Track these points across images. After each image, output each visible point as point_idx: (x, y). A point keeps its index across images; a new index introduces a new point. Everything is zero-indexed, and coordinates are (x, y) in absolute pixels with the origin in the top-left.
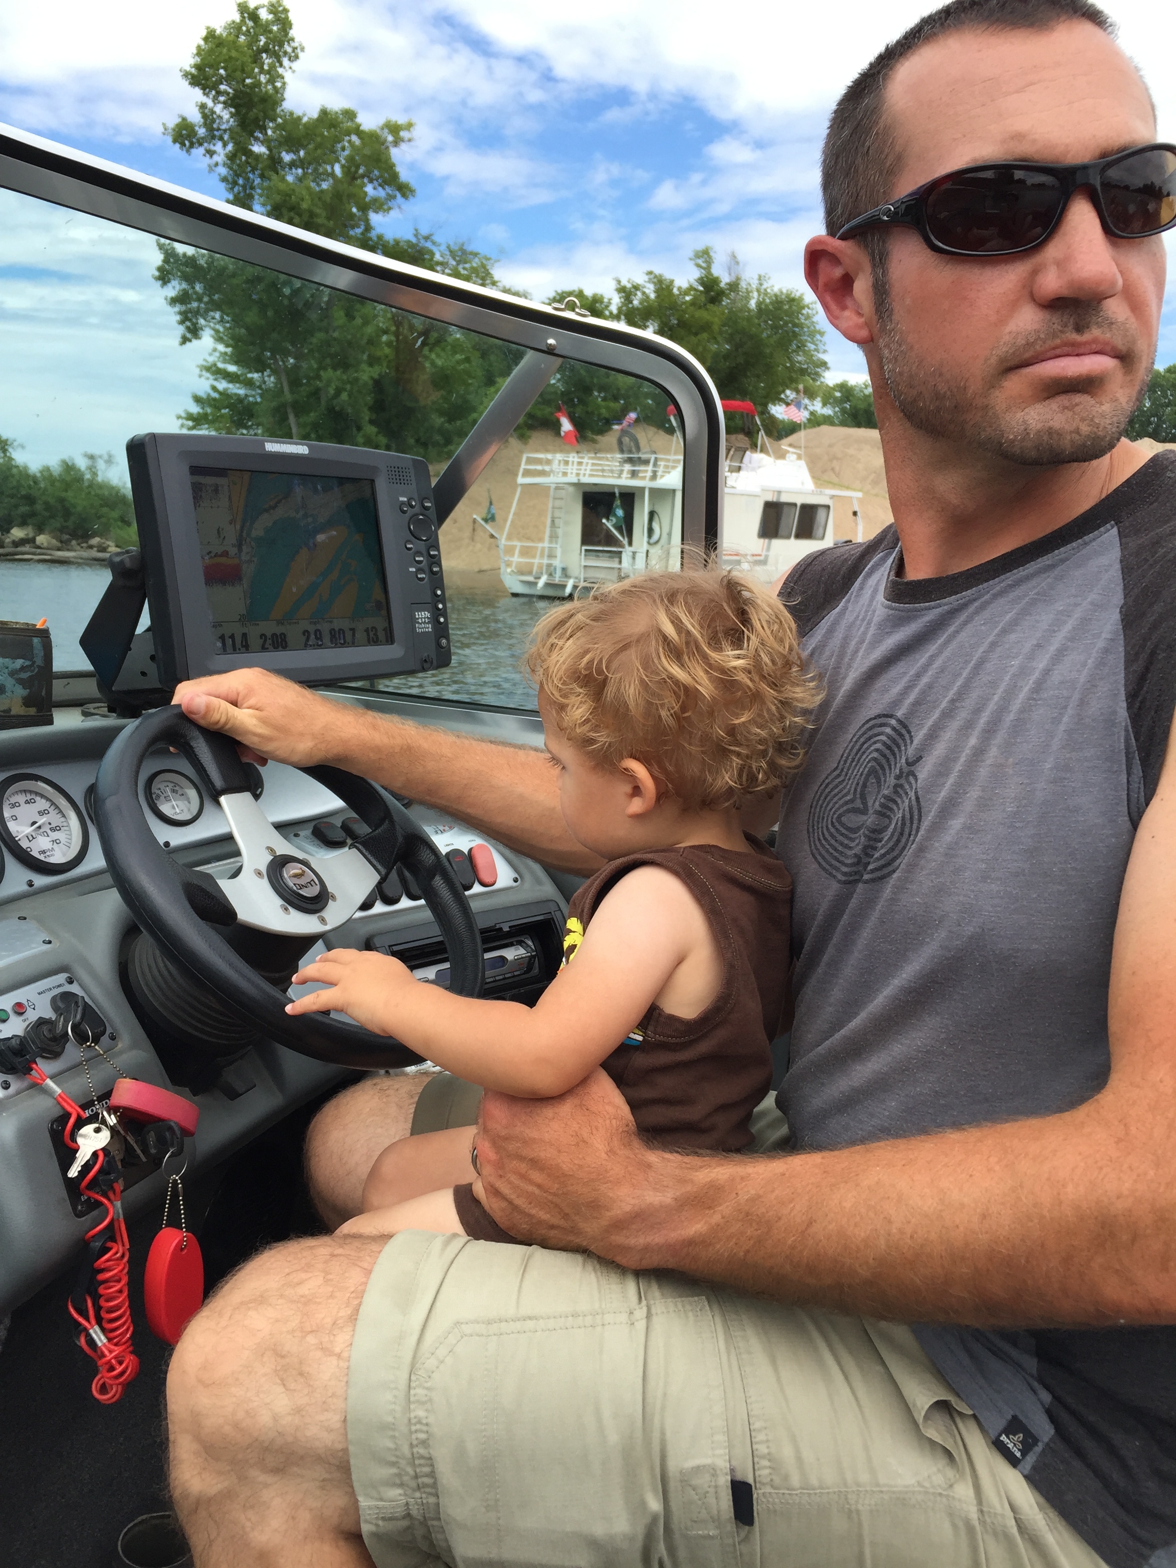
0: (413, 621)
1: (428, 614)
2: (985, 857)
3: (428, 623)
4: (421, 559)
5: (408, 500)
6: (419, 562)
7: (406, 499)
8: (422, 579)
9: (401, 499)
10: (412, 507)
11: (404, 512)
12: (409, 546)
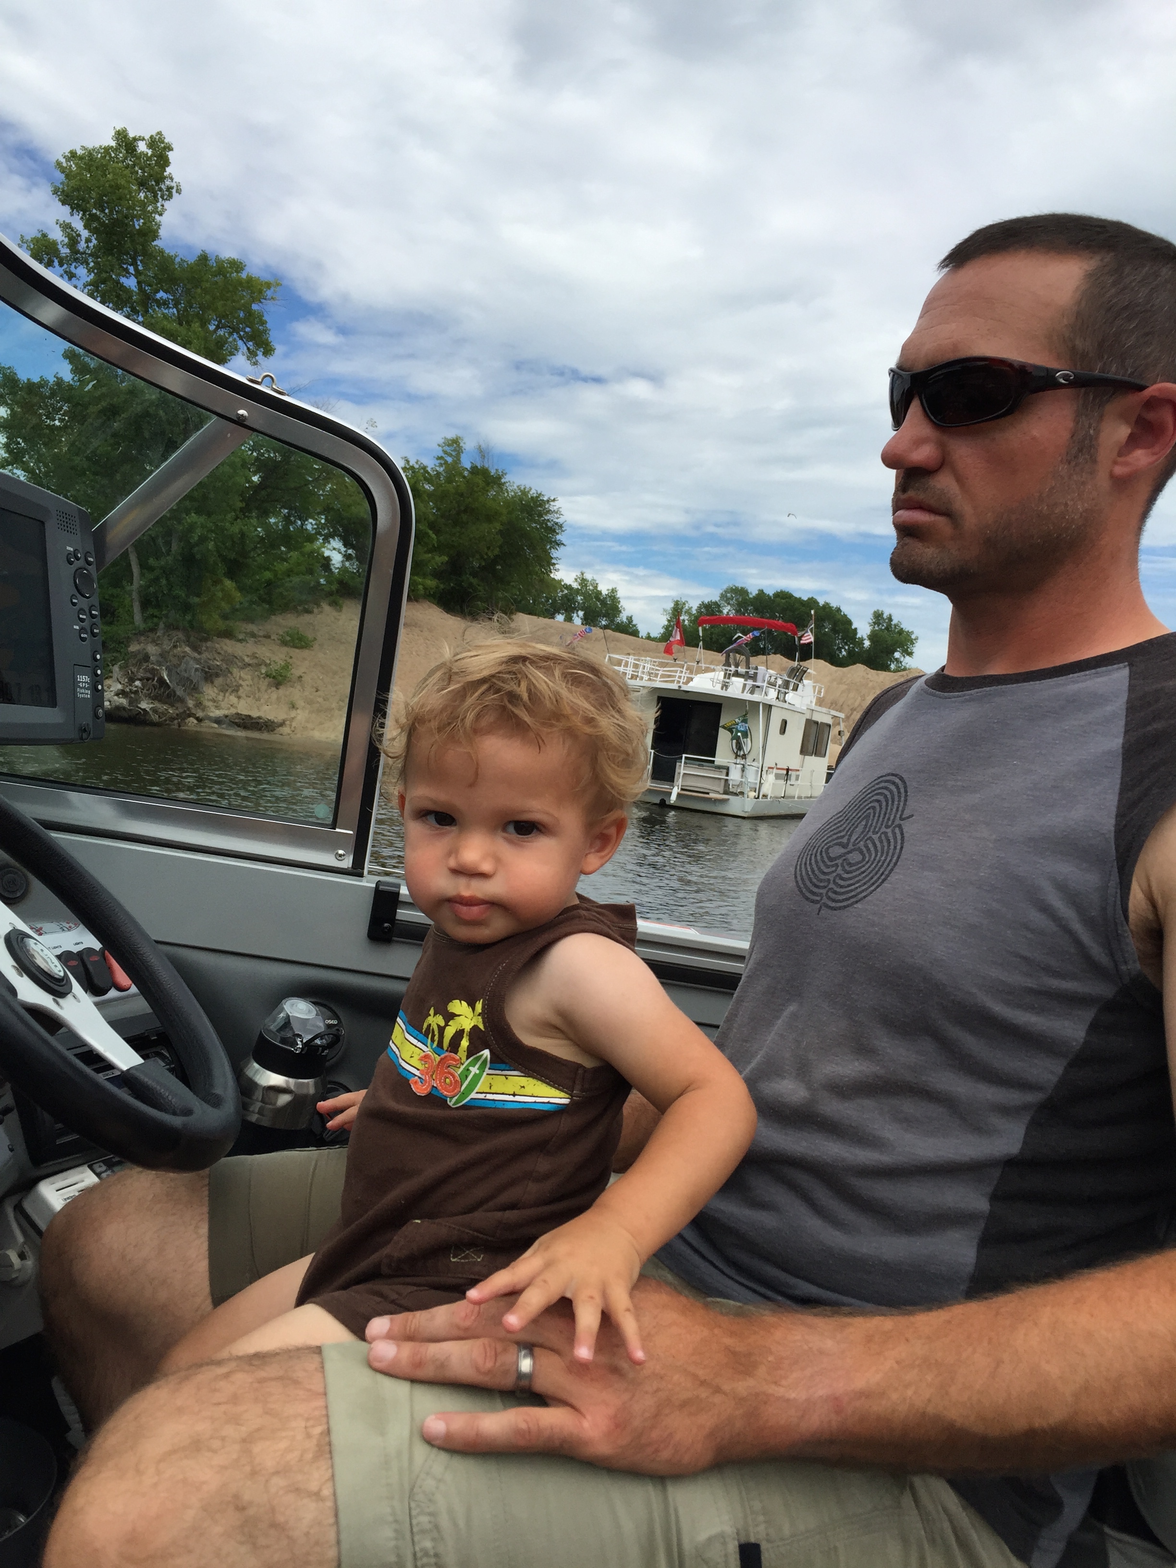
0: (75, 683)
1: (88, 680)
2: (949, 907)
3: (87, 689)
4: (84, 617)
5: (75, 551)
6: (82, 620)
7: (72, 549)
8: (83, 639)
9: (69, 548)
10: (78, 559)
11: (71, 563)
12: (74, 601)
